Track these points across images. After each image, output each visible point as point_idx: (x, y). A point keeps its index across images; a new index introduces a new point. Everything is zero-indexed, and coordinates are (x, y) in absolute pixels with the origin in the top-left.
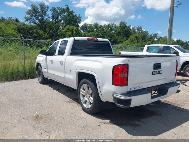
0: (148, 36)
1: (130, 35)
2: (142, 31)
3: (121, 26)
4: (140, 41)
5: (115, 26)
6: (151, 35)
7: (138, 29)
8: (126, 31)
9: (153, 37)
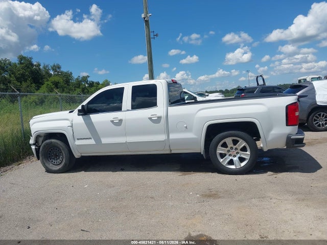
0: (73, 81)
1: (42, 79)
2: (62, 72)
3: (21, 63)
4: (65, 89)
5: (10, 64)
6: (77, 79)
7: (55, 70)
8: (32, 72)
9: (81, 81)
